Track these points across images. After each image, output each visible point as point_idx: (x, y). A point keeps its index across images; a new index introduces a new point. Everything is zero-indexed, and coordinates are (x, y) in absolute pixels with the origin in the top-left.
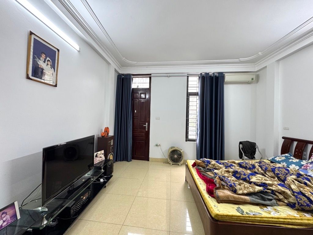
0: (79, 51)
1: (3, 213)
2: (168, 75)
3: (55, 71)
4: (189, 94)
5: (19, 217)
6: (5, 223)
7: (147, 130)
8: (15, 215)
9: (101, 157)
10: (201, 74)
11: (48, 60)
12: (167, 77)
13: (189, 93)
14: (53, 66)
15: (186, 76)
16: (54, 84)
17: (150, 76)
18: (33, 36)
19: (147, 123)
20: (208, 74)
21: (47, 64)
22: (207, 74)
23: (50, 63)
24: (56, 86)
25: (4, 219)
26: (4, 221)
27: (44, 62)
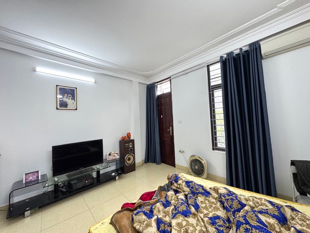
0: (95, 83)
1: (33, 174)
2: (185, 73)
3: (75, 101)
4: (212, 88)
5: (40, 178)
6: (33, 179)
7: (171, 135)
8: (38, 177)
9: (114, 156)
10: (222, 57)
11: (69, 96)
12: (185, 75)
13: (212, 86)
14: (73, 98)
15: (205, 67)
16: (75, 108)
17: (170, 79)
18: (58, 87)
19: (171, 128)
20: (232, 52)
21: (69, 99)
22: (230, 54)
23: (71, 98)
24: (76, 109)
25: (33, 177)
26: (33, 178)
27: (67, 98)
